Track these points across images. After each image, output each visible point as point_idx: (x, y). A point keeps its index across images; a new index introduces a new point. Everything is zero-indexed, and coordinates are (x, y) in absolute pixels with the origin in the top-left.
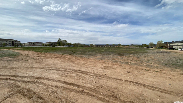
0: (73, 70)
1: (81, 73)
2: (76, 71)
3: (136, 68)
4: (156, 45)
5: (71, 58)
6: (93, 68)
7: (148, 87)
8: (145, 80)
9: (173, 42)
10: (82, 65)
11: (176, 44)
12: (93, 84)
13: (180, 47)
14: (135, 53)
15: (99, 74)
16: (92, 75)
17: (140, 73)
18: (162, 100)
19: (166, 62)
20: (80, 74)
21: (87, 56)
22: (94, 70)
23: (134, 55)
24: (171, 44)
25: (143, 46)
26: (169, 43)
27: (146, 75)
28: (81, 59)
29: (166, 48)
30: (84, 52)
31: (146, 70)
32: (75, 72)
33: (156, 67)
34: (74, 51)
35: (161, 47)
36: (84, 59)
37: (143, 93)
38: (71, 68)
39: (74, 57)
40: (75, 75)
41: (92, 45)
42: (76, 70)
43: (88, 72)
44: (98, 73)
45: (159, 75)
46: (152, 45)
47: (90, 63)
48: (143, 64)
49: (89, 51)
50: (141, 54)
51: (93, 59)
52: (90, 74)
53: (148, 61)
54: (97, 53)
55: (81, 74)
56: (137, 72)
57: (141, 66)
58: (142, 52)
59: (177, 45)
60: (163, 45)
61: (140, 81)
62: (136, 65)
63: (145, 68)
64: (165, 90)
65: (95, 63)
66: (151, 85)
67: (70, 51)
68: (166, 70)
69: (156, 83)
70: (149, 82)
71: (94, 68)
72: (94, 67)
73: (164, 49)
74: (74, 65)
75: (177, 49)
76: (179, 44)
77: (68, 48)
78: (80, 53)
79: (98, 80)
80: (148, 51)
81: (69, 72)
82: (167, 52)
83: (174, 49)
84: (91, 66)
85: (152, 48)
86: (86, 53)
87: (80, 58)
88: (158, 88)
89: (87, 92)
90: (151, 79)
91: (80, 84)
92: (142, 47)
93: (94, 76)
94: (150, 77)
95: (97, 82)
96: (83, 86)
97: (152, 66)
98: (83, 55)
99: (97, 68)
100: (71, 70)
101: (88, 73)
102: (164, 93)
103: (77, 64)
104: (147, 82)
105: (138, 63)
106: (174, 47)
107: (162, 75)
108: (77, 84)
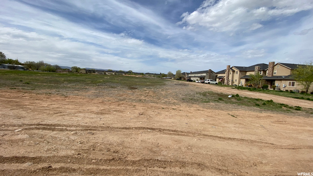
0: (20, 126)
1: (44, 129)
2: (28, 128)
3: (152, 107)
4: (175, 75)
5: (15, 98)
6: (76, 115)
7: (165, 132)
8: (162, 122)
9: (191, 73)
10: (48, 112)
11: (193, 75)
12: (76, 148)
13: (197, 78)
14: (151, 86)
15: (90, 125)
16: (74, 129)
17: (156, 113)
18: (179, 145)
19: (184, 97)
20: (42, 133)
21: (64, 92)
22: (79, 119)
23: (150, 88)
24: (189, 75)
25: (162, 76)
26: (188, 74)
27: (163, 115)
28: (48, 98)
29: (184, 79)
30: (57, 82)
31: (163, 108)
32: (26, 129)
33: (174, 104)
34: (28, 81)
35: (180, 79)
36: (54, 99)
37: (159, 142)
38: (15, 122)
39: (26, 95)
40: (25, 136)
41: (77, 70)
42: (31, 125)
43: (65, 126)
44: (87, 125)
45: (176, 113)
46: (171, 75)
47: (71, 107)
48: (160, 101)
49: (70, 81)
50: (158, 87)
51: (80, 97)
52: (68, 128)
53: (166, 96)
54: (87, 84)
55: (44, 131)
56: (153, 113)
57: (157, 103)
58: (159, 85)
59: (195, 77)
60: (182, 76)
61: (155, 125)
62: (152, 102)
63: (162, 106)
64: (182, 132)
65: (82, 105)
66: (168, 128)
67: (15, 79)
68: (184, 106)
69: (173, 125)
70: (165, 125)
71: (80, 114)
72: (80, 112)
73: (183, 80)
74: (24, 113)
75: (195, 81)
76: (196, 75)
77: (8, 72)
78: (45, 86)
79: (86, 138)
80: (166, 83)
81: (6, 132)
82: (185, 85)
83: (191, 81)
84: (73, 111)
85: (171, 79)
86: (62, 85)
87: (44, 96)
88: (175, 131)
89: (58, 167)
90: (168, 120)
91: (40, 155)
92: (159, 77)
93: (79, 130)
94: (167, 117)
95: (85, 141)
96: (48, 157)
97: (170, 103)
98: (54, 90)
99: (87, 115)
100: (14, 126)
101: (64, 128)
102: (181, 135)
103: (34, 110)
104: (164, 125)
105: (154, 100)
106: (192, 79)
107: (179, 113)
108: (32, 155)
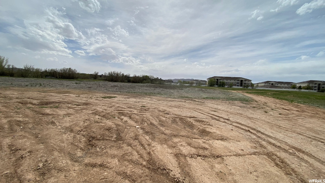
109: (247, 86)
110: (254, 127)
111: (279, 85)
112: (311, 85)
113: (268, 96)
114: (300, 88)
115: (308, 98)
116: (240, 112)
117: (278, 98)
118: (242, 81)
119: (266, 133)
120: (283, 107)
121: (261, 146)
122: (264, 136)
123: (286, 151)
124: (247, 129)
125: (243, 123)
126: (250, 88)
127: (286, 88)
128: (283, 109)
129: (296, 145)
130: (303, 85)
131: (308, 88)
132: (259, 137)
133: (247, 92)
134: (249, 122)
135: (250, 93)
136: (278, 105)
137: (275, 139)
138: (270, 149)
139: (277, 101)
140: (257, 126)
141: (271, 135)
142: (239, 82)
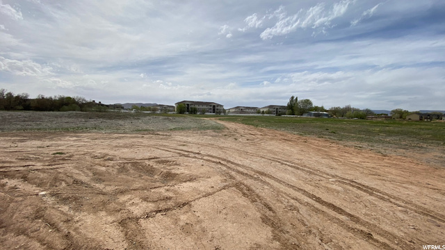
2: (342, 181)
15: (432, 209)
21: (379, 147)
22: (410, 193)
28: (358, 153)
32: (339, 181)
39: (333, 145)
40: (340, 189)
42: (344, 179)
43: (387, 195)
71: (410, 186)
72: (412, 183)
78: (353, 137)
79: (426, 226)
81: (322, 178)
84: (398, 178)
86: (376, 138)
87: (353, 149)
89: (381, 241)
91: (358, 215)
93: (412, 210)
95: (423, 229)
96: (367, 222)
98: (366, 144)
100: (328, 175)
108: (348, 210)
109: (220, 113)
110: (225, 158)
111: (247, 110)
112: (271, 110)
113: (238, 122)
114: (263, 113)
115: (269, 122)
116: (212, 142)
117: (246, 124)
118: (214, 106)
119: (236, 162)
120: (250, 132)
121: (231, 177)
122: (233, 166)
123: (251, 177)
124: (218, 161)
125: (214, 155)
126: (222, 114)
127: (252, 113)
128: (250, 134)
129: (260, 169)
130: (265, 110)
131: (269, 112)
132: (229, 168)
133: (220, 119)
134: (220, 152)
135: (223, 120)
136: (246, 131)
137: (243, 166)
138: (239, 178)
139: (246, 126)
140: (227, 156)
141: (240, 163)
142: (212, 107)
